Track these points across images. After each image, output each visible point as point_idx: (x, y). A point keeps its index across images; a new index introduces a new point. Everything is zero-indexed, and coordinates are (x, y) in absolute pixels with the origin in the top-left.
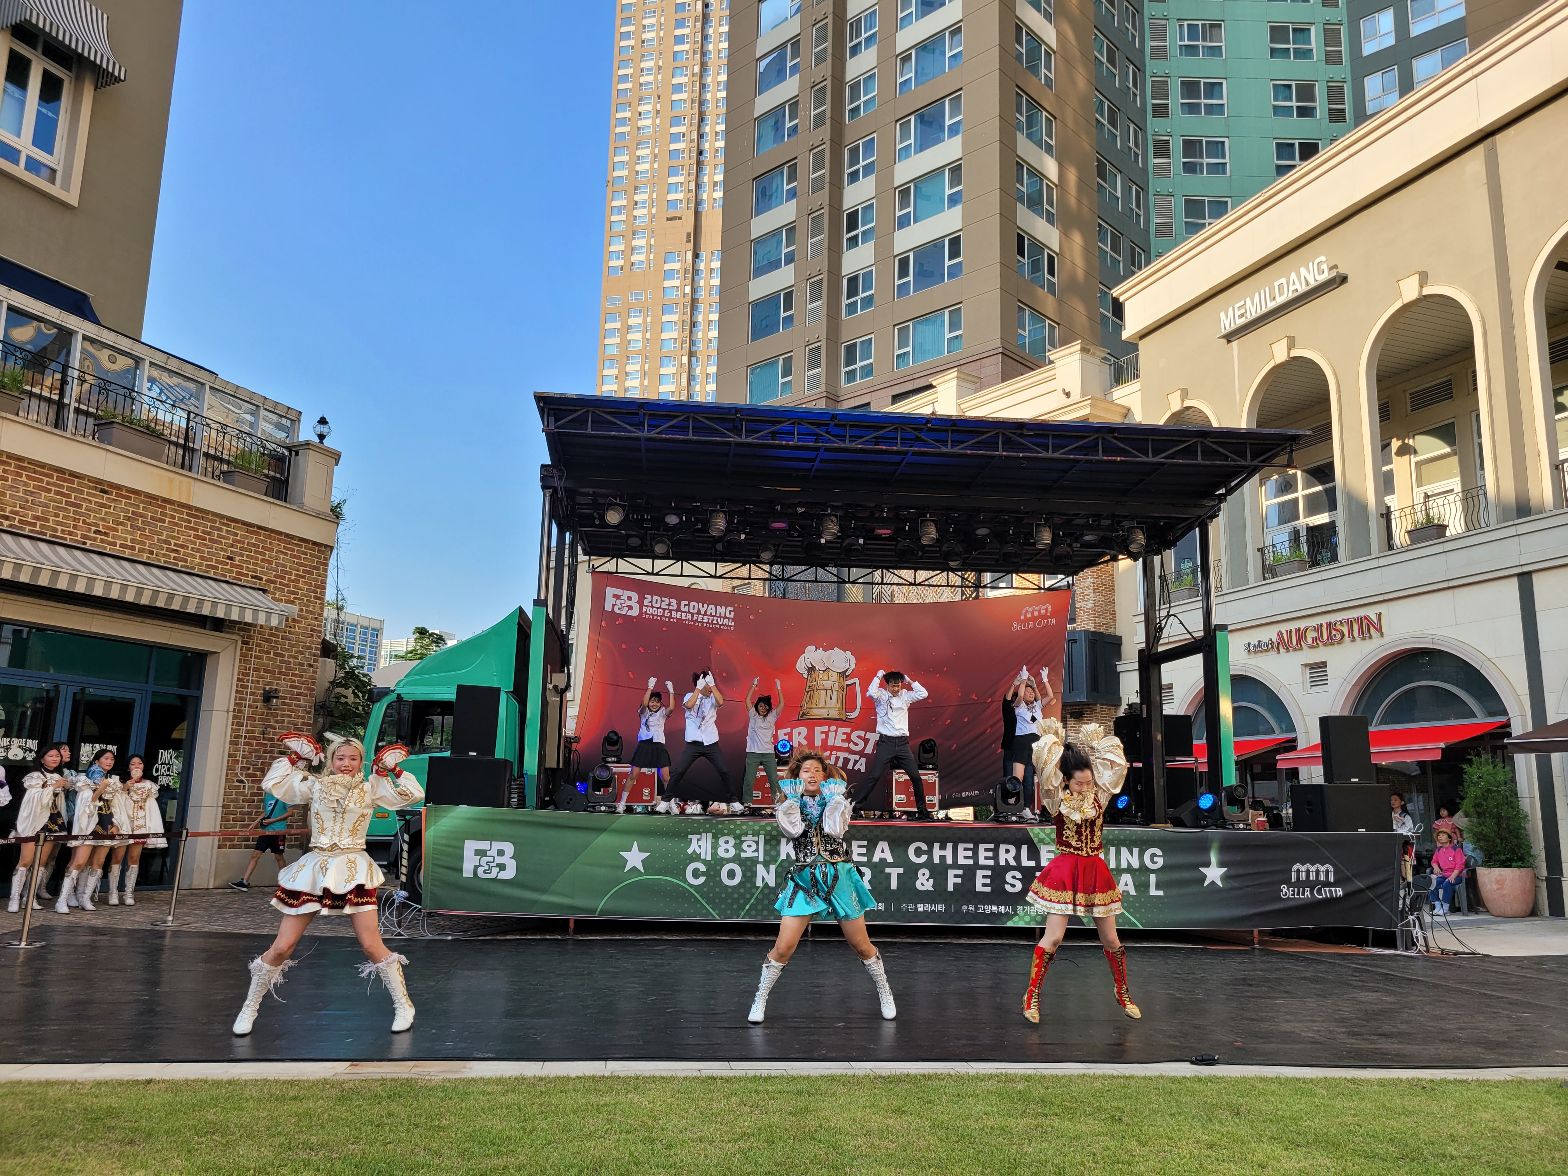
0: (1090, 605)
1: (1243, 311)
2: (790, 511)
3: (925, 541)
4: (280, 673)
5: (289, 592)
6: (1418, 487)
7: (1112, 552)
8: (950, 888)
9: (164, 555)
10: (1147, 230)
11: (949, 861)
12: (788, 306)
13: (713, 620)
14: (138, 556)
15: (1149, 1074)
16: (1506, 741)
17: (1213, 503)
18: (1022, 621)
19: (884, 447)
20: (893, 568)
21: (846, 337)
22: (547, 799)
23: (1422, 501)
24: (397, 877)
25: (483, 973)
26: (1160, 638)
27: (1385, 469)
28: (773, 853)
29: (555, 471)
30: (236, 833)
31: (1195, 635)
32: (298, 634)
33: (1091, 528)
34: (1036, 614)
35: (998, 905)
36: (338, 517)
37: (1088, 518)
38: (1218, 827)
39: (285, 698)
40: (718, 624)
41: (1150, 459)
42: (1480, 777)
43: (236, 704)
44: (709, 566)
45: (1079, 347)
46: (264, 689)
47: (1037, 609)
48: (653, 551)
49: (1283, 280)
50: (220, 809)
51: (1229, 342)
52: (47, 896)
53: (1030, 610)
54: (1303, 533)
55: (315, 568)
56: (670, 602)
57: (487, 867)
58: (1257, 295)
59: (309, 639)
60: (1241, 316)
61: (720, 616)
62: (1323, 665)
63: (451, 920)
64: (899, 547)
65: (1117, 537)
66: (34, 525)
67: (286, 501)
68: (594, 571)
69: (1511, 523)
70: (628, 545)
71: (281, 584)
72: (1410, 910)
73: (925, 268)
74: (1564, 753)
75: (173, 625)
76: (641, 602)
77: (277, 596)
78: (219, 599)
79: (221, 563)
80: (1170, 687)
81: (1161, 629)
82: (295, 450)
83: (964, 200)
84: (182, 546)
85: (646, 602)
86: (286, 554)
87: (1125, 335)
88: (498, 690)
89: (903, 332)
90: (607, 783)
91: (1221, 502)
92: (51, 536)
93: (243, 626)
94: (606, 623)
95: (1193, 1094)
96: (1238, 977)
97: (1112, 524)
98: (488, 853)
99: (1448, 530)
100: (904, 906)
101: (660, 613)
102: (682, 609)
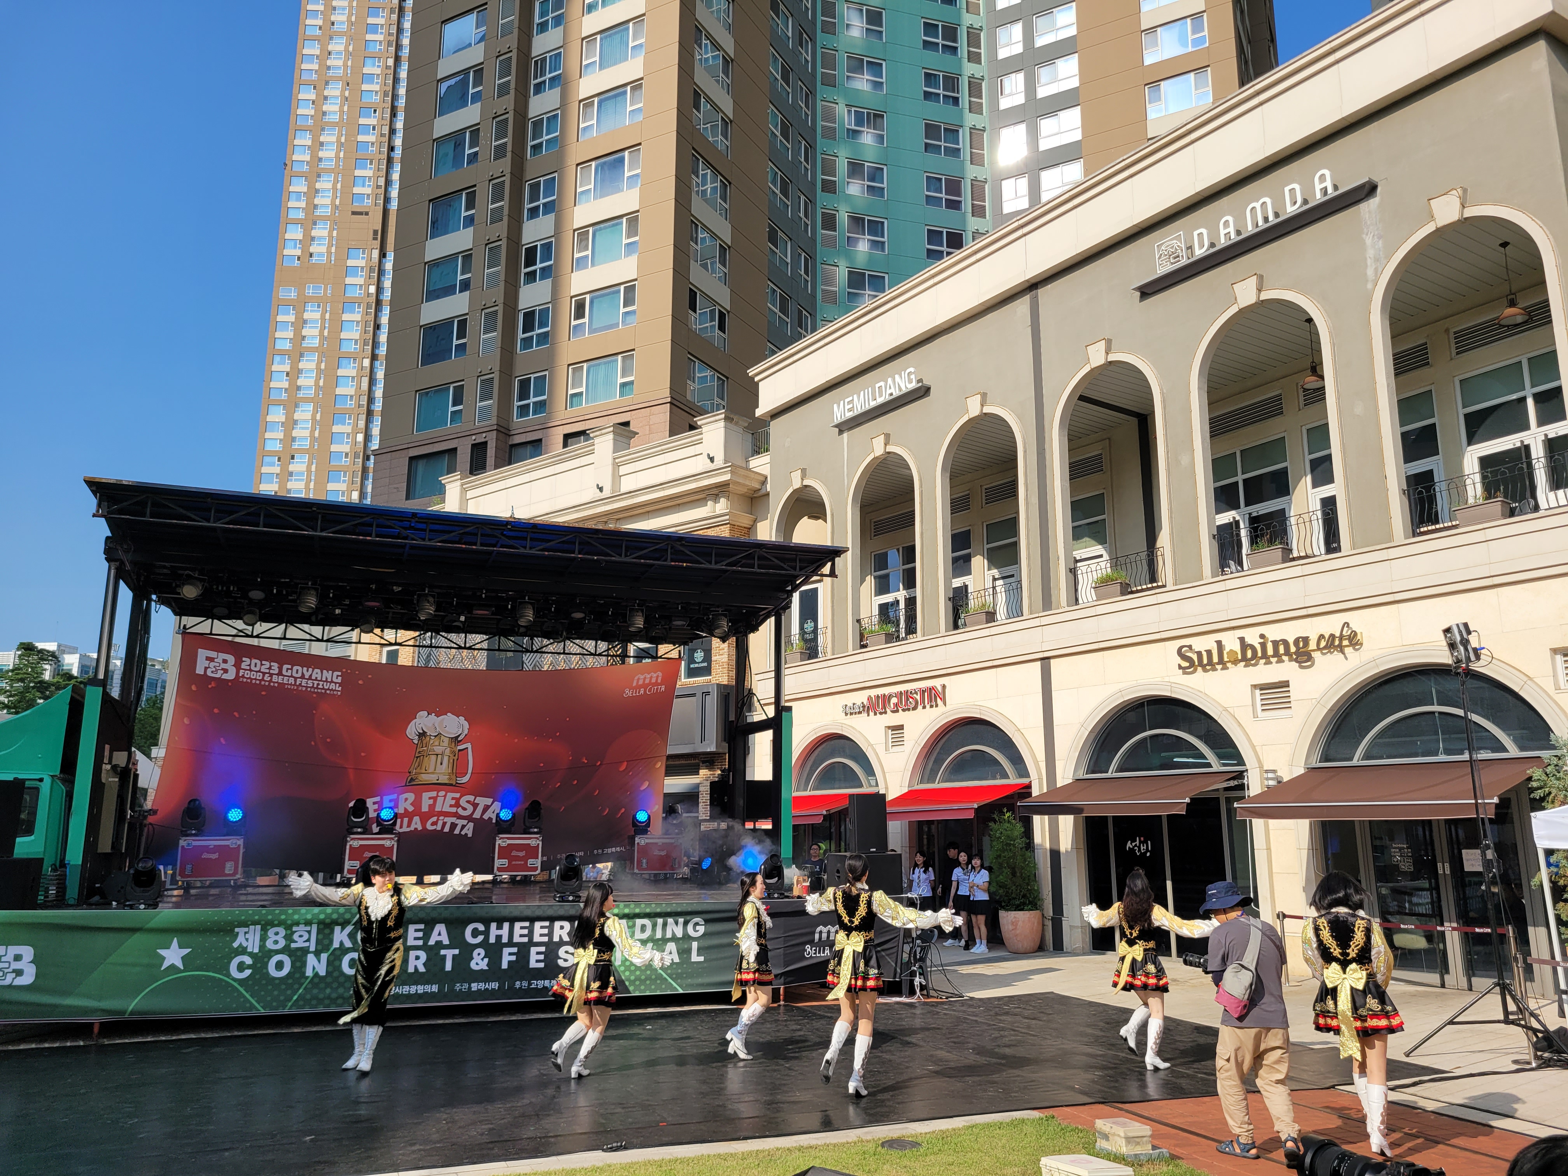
1: (851, 406)
2: (386, 590)
3: (523, 620)
8: (505, 965)
11: (505, 940)
13: (318, 684)
16: (1026, 802)
18: (633, 688)
19: (462, 546)
22: (97, 885)
28: (326, 942)
29: (120, 544)
31: (768, 713)
33: (679, 613)
34: (647, 681)
37: (675, 604)
40: (323, 689)
41: (713, 566)
45: (723, 416)
47: (649, 676)
49: (883, 384)
51: (840, 431)
53: (642, 677)
56: (271, 666)
60: (851, 409)
61: (326, 681)
62: (901, 727)
68: (184, 632)
69: (1037, 615)
76: (237, 665)
83: (640, 250)
85: (243, 666)
87: (759, 412)
88: (37, 783)
94: (197, 687)
99: (995, 616)
100: (458, 987)
101: (259, 676)
102: (284, 672)
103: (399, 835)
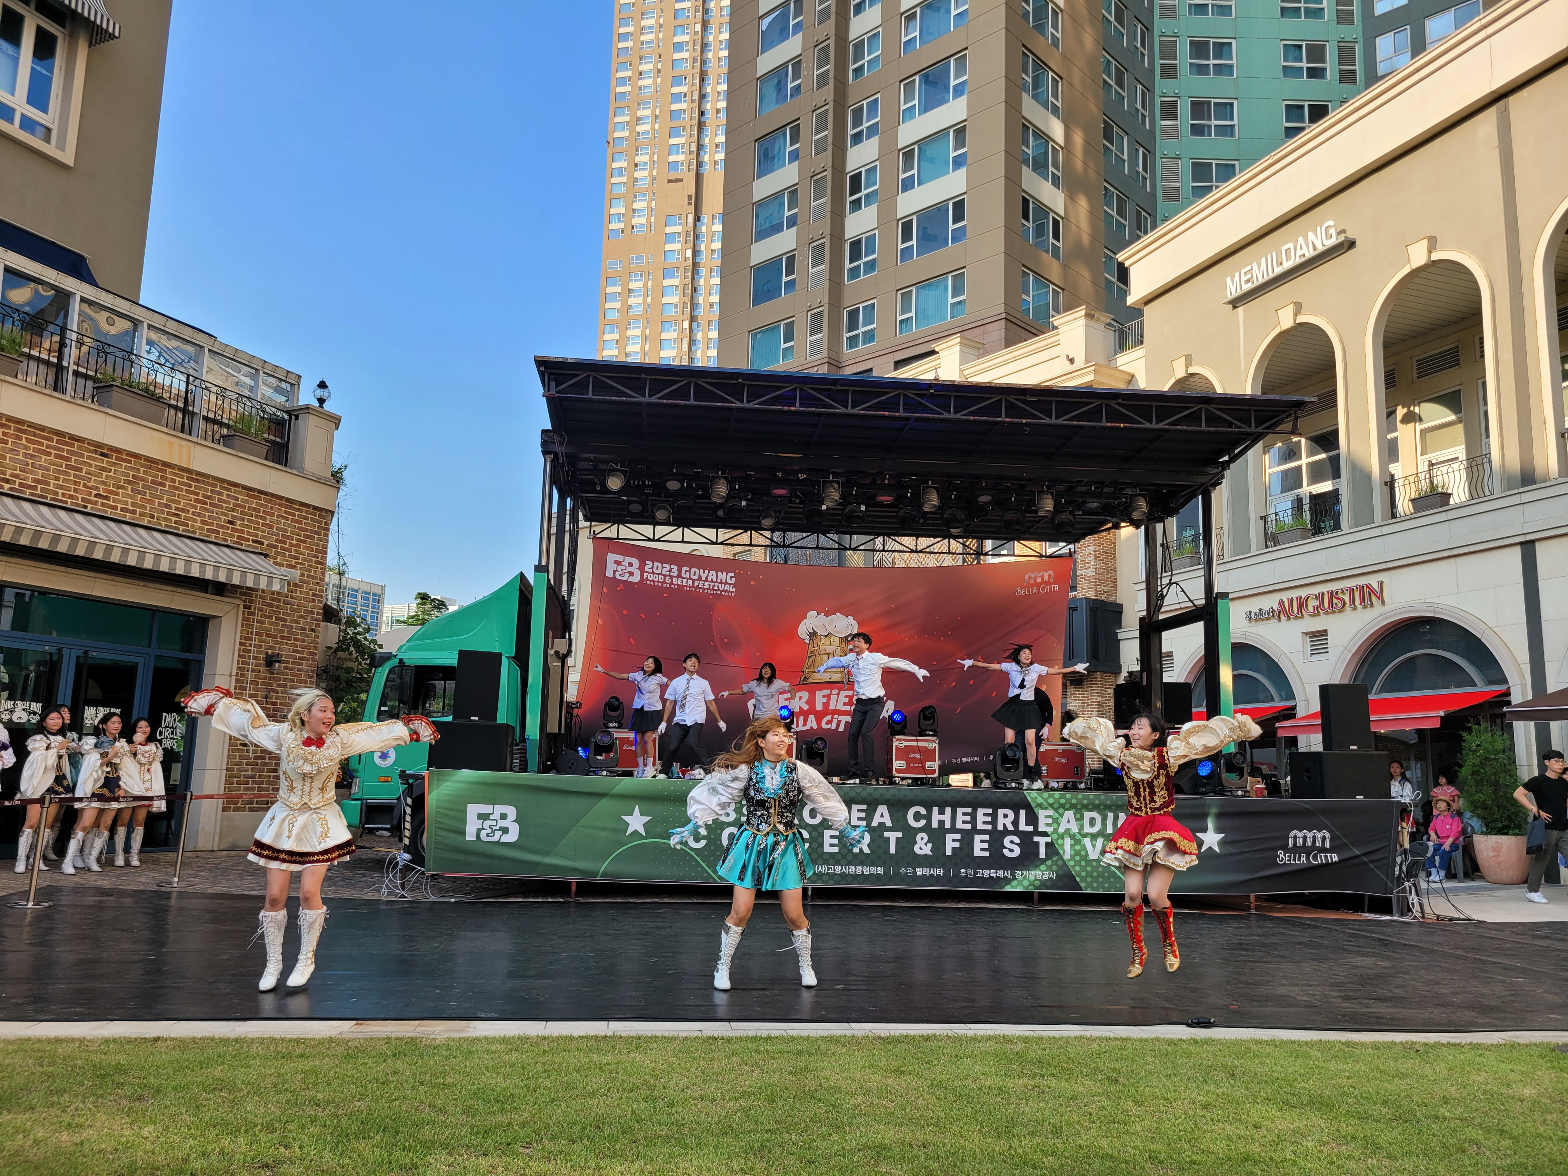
0: (1091, 572)
1: (1249, 276)
2: (792, 477)
3: (927, 508)
4: (282, 637)
5: (290, 556)
6: (1422, 455)
7: (1114, 519)
8: (949, 852)
9: (165, 519)
10: (1153, 194)
11: (948, 825)
12: (790, 271)
13: (714, 586)
14: (139, 519)
15: (1145, 1036)
16: (1505, 709)
17: (1216, 471)
18: (1026, 587)
19: (887, 413)
20: (894, 535)
21: (849, 301)
22: (549, 763)
23: (1427, 469)
24: (401, 840)
25: (487, 934)
26: (1161, 606)
27: (1389, 436)
29: (556, 437)
30: (240, 796)
31: (1196, 603)
32: (300, 599)
33: (1093, 495)
34: (1039, 580)
35: (997, 869)
36: (338, 482)
37: (1091, 485)
38: (1216, 793)
39: (288, 662)
40: (719, 590)
41: (1154, 425)
42: (1479, 746)
43: (239, 668)
44: (710, 533)
45: (1083, 312)
46: (267, 654)
47: (1038, 577)
48: (654, 517)
49: (1291, 245)
50: (224, 772)
51: (1235, 307)
52: (54, 857)
53: (1031, 577)
54: (1306, 501)
55: (316, 533)
56: (671, 569)
57: (490, 831)
58: (1263, 260)
59: (310, 604)
60: (1248, 281)
61: (721, 582)
62: (1324, 633)
63: (454, 882)
64: (901, 513)
65: (1119, 504)
66: (35, 488)
67: (286, 465)
68: (595, 537)
69: (1516, 491)
70: (629, 511)
71: (282, 548)
72: (1407, 876)
73: (928, 232)
74: (1563, 722)
75: (175, 589)
76: (642, 569)
77: (278, 560)
78: (221, 563)
79: (222, 527)
80: (1170, 654)
81: (1163, 597)
82: (294, 414)
83: (969, 161)
84: (183, 510)
85: (647, 569)
86: (287, 519)
87: (1130, 300)
88: (499, 656)
89: (907, 297)
90: (609, 748)
91: (1224, 469)
92: (52, 499)
93: (244, 590)
94: (607, 588)
95: (1189, 1056)
96: (1235, 942)
97: (1115, 492)
98: (491, 817)
99: (1451, 499)
100: (903, 870)
101: (661, 579)
102: (683, 575)
103: (797, 733)
